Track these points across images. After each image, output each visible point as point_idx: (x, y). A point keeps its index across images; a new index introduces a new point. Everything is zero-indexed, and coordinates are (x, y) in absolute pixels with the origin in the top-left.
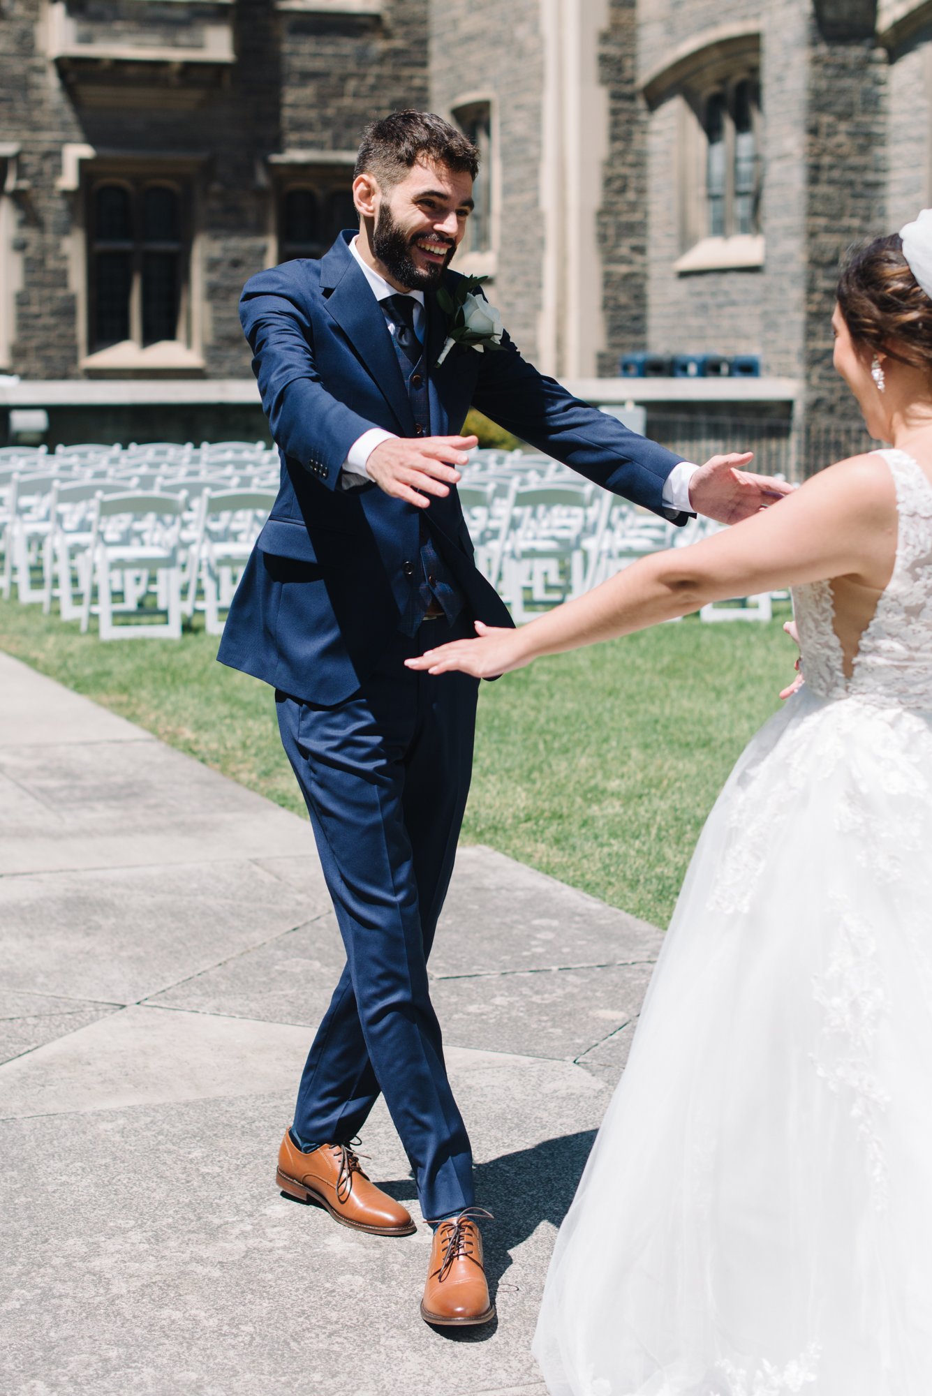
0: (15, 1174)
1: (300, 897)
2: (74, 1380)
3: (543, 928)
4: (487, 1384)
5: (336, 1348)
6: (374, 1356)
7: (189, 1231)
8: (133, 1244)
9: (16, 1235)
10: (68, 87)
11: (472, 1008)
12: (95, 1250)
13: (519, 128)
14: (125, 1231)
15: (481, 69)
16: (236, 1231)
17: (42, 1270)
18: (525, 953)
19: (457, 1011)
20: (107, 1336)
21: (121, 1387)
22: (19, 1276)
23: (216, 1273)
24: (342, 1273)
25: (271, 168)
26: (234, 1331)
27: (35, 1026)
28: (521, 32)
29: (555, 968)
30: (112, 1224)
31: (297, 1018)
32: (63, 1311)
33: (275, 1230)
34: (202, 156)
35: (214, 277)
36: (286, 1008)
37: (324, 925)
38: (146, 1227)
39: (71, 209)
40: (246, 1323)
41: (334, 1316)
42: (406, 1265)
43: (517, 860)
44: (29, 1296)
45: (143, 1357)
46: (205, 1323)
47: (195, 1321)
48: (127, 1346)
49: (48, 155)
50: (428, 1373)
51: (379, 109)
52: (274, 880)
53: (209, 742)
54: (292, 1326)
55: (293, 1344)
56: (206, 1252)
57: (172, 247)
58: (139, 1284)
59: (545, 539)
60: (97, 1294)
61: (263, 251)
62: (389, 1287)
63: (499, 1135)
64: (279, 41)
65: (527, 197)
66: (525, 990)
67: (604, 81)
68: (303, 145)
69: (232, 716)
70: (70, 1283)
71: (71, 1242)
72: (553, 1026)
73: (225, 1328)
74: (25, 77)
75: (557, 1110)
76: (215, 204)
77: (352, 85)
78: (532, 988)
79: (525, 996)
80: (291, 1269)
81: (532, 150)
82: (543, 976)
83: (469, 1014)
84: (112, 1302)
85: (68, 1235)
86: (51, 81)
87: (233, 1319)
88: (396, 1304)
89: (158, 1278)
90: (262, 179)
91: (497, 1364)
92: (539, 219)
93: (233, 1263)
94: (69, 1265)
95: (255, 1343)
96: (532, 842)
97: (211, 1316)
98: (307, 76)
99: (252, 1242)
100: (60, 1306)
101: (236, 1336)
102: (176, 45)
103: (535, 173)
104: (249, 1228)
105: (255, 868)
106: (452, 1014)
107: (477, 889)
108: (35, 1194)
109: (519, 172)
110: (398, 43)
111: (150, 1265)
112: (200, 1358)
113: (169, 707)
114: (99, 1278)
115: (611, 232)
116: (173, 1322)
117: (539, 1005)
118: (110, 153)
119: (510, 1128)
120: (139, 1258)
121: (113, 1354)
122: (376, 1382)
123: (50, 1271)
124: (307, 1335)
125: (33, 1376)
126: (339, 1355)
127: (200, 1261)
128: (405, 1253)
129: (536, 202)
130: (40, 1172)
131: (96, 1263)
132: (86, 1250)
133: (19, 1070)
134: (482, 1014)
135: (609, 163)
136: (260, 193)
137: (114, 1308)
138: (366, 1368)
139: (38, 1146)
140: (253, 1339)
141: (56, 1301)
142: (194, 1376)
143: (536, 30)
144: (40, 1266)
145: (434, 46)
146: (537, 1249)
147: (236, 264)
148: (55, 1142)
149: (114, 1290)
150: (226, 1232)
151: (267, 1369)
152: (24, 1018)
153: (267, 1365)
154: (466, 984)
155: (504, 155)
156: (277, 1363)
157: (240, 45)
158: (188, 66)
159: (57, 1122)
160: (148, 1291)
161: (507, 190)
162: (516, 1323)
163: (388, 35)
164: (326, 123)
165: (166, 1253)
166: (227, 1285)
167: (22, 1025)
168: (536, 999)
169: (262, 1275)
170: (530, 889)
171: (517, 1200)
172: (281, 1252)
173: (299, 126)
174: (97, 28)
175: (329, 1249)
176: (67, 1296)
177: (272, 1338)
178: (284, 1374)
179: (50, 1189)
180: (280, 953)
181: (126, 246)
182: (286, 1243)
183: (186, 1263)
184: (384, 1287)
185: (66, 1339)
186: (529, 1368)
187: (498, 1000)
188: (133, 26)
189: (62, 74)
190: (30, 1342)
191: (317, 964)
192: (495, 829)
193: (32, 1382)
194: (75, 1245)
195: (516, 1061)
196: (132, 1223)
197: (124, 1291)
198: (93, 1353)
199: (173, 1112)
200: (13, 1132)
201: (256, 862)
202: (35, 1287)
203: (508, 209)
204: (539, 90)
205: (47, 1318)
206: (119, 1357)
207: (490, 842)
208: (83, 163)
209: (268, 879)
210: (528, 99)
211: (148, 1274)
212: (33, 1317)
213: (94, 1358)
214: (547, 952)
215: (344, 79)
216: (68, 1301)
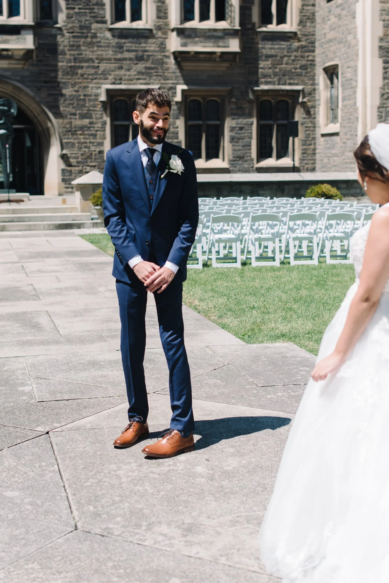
0: (99, 445)
1: (220, 359)
2: (102, 506)
3: (303, 370)
4: (236, 512)
5: (190, 500)
6: (202, 503)
7: (152, 464)
8: (132, 467)
9: (94, 463)
10: (178, 63)
11: (269, 396)
12: (119, 468)
13: (349, 75)
14: (130, 463)
15: (335, 53)
16: (167, 464)
17: (100, 474)
18: (294, 379)
19: (263, 397)
20: (116, 494)
21: (117, 508)
22: (92, 476)
23: (157, 476)
24: (198, 478)
25: (254, 92)
26: (158, 494)
27: (117, 399)
28: (350, 38)
29: (302, 384)
30: (126, 461)
31: (207, 398)
32: (104, 486)
33: (180, 464)
34: (230, 88)
35: (233, 134)
36: (204, 395)
37: (225, 368)
38: (138, 462)
39: (179, 109)
40: (162, 492)
41: (192, 490)
42: (221, 476)
43: (301, 347)
44: (94, 481)
45: (126, 500)
46: (149, 491)
47: (146, 490)
48: (122, 497)
49: (170, 89)
50: (218, 508)
51: (296, 69)
52: (213, 353)
53: (203, 306)
54: (177, 493)
55: (176, 498)
56: (155, 470)
57: (218, 123)
58: (130, 479)
59: (341, 232)
60: (116, 481)
61: (252, 124)
62: (213, 482)
63: (265, 437)
64: (258, 43)
65: (352, 102)
66: (290, 391)
67: (381, 57)
68: (267, 83)
69: (213, 297)
70: (108, 478)
71: (112, 466)
72: (295, 403)
73: (155, 493)
74: (162, 59)
75: (287, 429)
76: (233, 106)
77: (285, 59)
78: (292, 390)
79: (289, 393)
80: (182, 476)
81: (354, 84)
82: (297, 386)
83: (267, 398)
84: (120, 484)
85: (111, 464)
86: (172, 60)
87: (159, 490)
88: (214, 487)
89: (137, 477)
90: (251, 96)
91: (241, 506)
92: (356, 110)
93: (163, 474)
94: (109, 473)
95: (163, 497)
96: (308, 341)
97: (152, 489)
98: (268, 57)
99: (171, 468)
100: (104, 485)
101: (158, 495)
102: (219, 47)
103: (355, 92)
104: (172, 463)
105: (207, 349)
106: (261, 398)
107: (283, 357)
108: (104, 451)
109: (349, 92)
110: (303, 43)
111: (136, 473)
112: (145, 501)
113: (192, 293)
114: (118, 477)
115: (384, 114)
116: (139, 490)
117: (292, 396)
118: (193, 87)
119: (269, 435)
120: (133, 471)
121: (117, 499)
122: (200, 510)
123: (103, 474)
124: (181, 495)
125: (90, 505)
126: (190, 502)
127: (153, 473)
128: (221, 472)
129: (355, 103)
130: (107, 445)
131: (118, 473)
132: (116, 468)
133: (108, 413)
134: (271, 398)
135: (383, 88)
136: (250, 102)
137: (121, 486)
138: (198, 506)
139: (108, 437)
140: (163, 496)
141: (102, 483)
142: (141, 506)
143: (355, 38)
144: (100, 473)
145: (317, 44)
146: (266, 472)
147: (241, 129)
148: (114, 436)
149: (122, 480)
150: (163, 464)
151: (165, 505)
152: (114, 397)
153: (165, 504)
154: (269, 389)
155: (343, 86)
156: (169, 503)
157: (243, 45)
158: (223, 53)
159: (117, 429)
160: (133, 481)
161: (344, 99)
162: (251, 494)
163: (299, 40)
164: (276, 74)
165: (142, 470)
166: (159, 480)
167: (113, 399)
168: (293, 394)
169: (172, 478)
170: (303, 357)
171: (264, 457)
172: (180, 471)
173: (265, 76)
174: (189, 40)
175: (196, 470)
176: (106, 482)
177: (170, 496)
178: (170, 507)
179: (109, 450)
180: (207, 377)
181: (200, 122)
182: (183, 468)
183: (148, 473)
184: (211, 482)
185: (103, 494)
186: (251, 508)
187: (279, 394)
188: (202, 39)
189: (176, 58)
190: (91, 495)
191: (219, 381)
192: (295, 337)
193: (89, 506)
194: (113, 467)
195: (279, 414)
196: (133, 461)
197: (125, 481)
198: (110, 499)
199: (156, 427)
200: (102, 432)
201: (207, 347)
202: (97, 479)
203: (345, 106)
204: (357, 61)
205: (98, 488)
206: (119, 500)
207: (293, 341)
208: (183, 91)
209: (210, 352)
210: (352, 64)
211: (135, 476)
212: (94, 488)
213: (110, 500)
214: (302, 379)
215: (282, 57)
216: (106, 483)
